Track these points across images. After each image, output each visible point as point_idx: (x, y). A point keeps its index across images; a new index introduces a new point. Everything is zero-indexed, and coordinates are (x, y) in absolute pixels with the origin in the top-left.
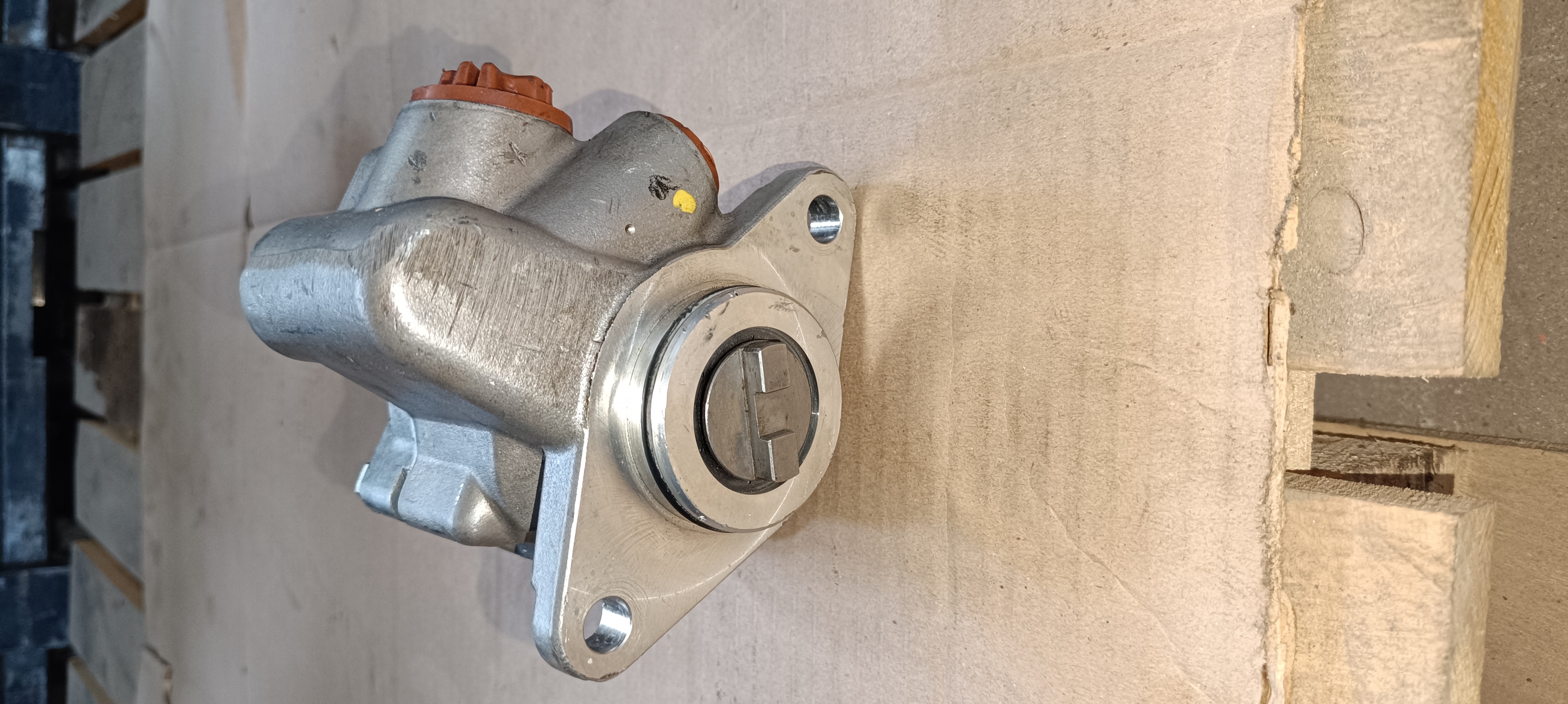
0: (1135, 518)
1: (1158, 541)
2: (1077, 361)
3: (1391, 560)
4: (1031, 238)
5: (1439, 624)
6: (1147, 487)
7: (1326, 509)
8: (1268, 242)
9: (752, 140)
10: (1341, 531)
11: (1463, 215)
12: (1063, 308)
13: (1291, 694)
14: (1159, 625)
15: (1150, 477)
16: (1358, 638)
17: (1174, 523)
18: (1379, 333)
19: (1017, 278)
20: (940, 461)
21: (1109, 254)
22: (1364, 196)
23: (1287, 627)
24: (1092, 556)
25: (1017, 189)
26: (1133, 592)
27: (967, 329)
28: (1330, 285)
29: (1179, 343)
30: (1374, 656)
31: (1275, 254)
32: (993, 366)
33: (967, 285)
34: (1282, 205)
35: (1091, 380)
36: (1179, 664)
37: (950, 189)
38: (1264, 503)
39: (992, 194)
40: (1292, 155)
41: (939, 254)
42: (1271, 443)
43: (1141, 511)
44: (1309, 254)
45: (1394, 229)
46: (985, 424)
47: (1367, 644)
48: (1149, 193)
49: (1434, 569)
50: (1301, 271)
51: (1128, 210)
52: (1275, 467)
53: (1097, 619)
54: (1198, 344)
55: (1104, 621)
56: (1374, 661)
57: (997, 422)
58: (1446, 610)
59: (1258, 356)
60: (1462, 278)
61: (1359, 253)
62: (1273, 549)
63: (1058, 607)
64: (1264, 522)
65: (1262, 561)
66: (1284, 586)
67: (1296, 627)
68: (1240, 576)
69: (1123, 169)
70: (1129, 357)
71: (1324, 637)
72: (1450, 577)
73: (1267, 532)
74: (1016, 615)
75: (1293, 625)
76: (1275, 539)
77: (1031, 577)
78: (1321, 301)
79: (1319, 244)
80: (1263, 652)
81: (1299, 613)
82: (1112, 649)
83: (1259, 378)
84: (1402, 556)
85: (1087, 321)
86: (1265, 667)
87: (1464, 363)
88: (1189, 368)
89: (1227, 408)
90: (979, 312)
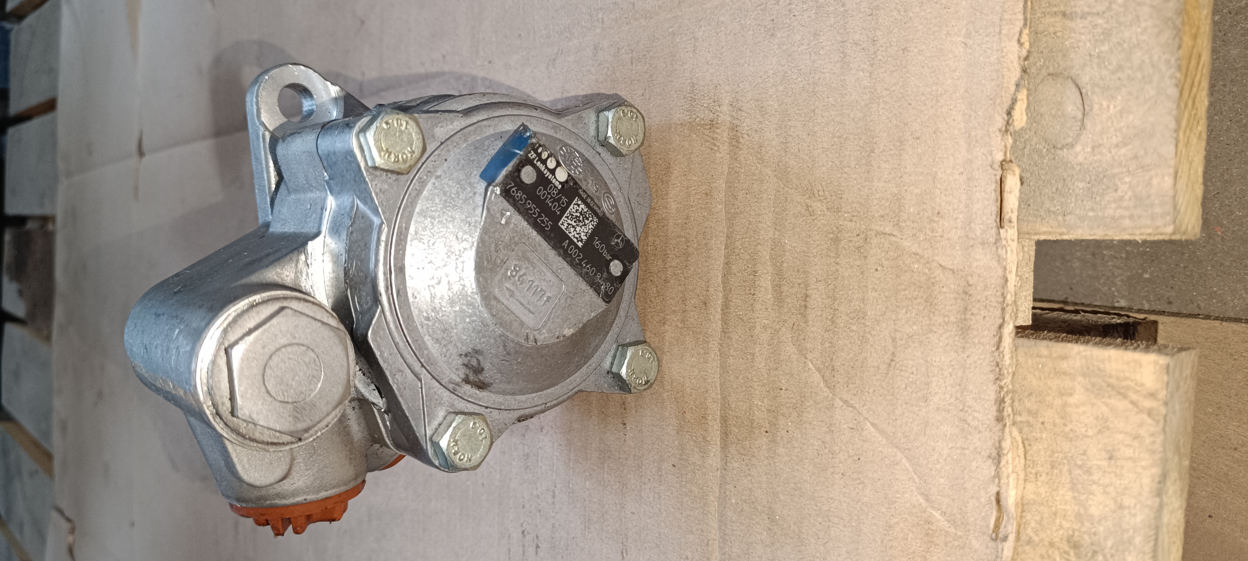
0: (883, 367)
1: (904, 386)
2: (833, 233)
3: (1110, 397)
4: (792, 130)
5: (1153, 452)
6: (894, 340)
7: (1051, 354)
8: (1000, 121)
9: (554, 60)
10: (1065, 373)
11: (1173, 92)
12: (820, 188)
13: (1021, 517)
14: (904, 460)
15: (896, 331)
16: (1080, 467)
17: (917, 370)
18: (1098, 199)
19: (780, 164)
20: (714, 325)
21: (860, 139)
22: (1084, 80)
23: (1017, 459)
24: (845, 402)
25: (781, 88)
26: (882, 432)
27: (738, 211)
28: (1054, 159)
29: (922, 213)
30: (1094, 482)
31: (1007, 131)
32: (759, 241)
33: (738, 173)
34: (1013, 88)
35: (845, 249)
36: (922, 494)
37: (723, 91)
38: (998, 348)
39: (760, 94)
40: (1020, 43)
41: (712, 147)
42: (1003, 296)
43: (888, 361)
44: (1035, 133)
45: (1112, 107)
46: (752, 291)
47: (1089, 472)
48: (895, 84)
49: (1148, 404)
50: (1028, 147)
51: (877, 100)
52: (1007, 317)
53: (849, 457)
54: (938, 213)
55: (856, 458)
56: (1094, 487)
57: (763, 289)
58: (1160, 439)
59: (992, 220)
60: (1172, 148)
61: (1081, 129)
62: (1005, 389)
63: (816, 447)
64: (998, 365)
65: (996, 400)
66: (1014, 423)
67: (1025, 459)
68: (976, 415)
69: (872, 65)
70: (878, 227)
71: (1049, 467)
72: (1163, 410)
73: (1000, 374)
74: (779, 455)
75: (1022, 456)
76: (1007, 381)
77: (792, 422)
78: (1046, 173)
79: (1045, 123)
80: (997, 480)
81: (1028, 448)
82: (863, 483)
83: (992, 240)
84: (1119, 393)
85: (841, 198)
86: (998, 494)
87: (1174, 221)
88: (930, 234)
89: (964, 267)
90: (748, 196)
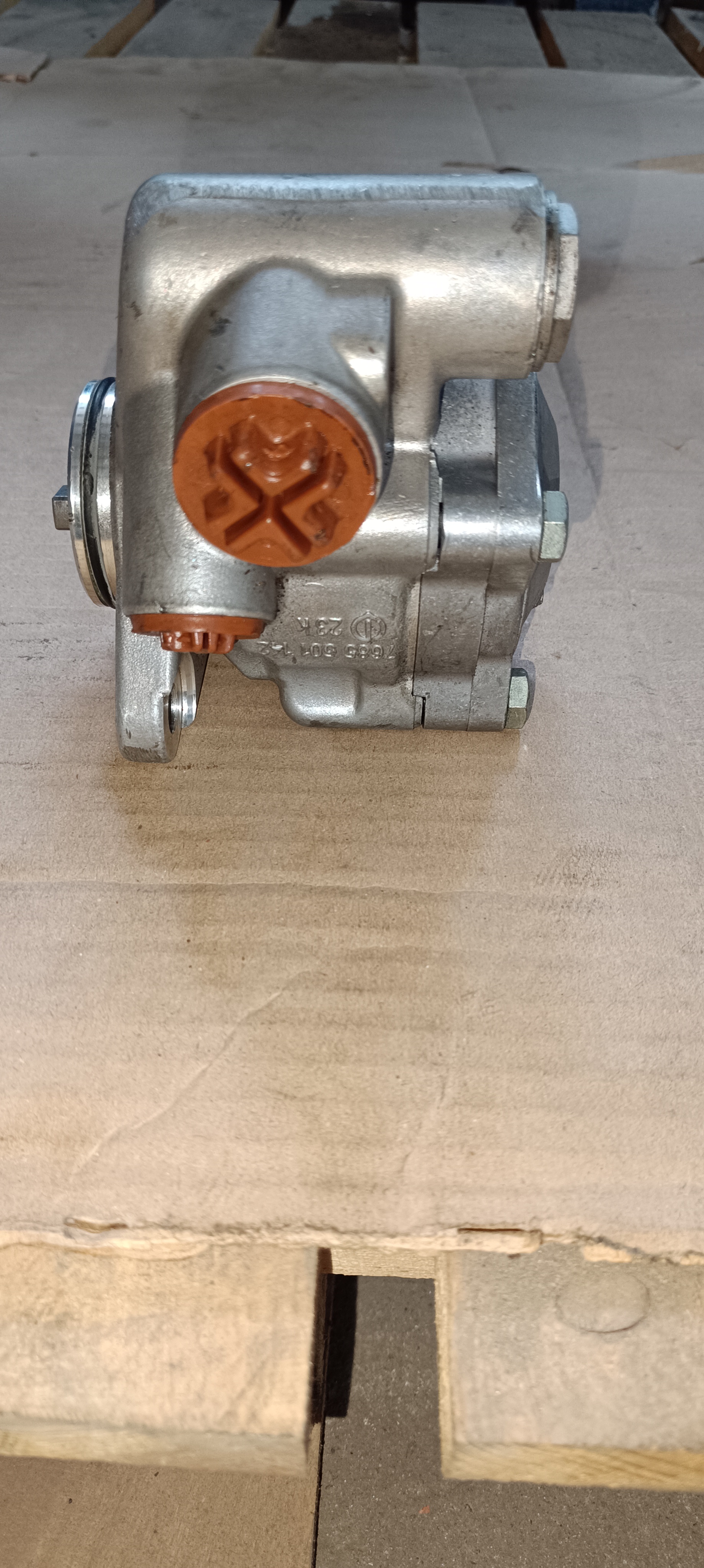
0: (276, 1085)
1: (254, 1110)
2: (441, 1023)
3: (249, 1364)
4: (567, 975)
5: (182, 1417)
6: (312, 1098)
7: (298, 1292)
8: (592, 1228)
9: (641, 684)
10: (276, 1310)
11: (633, 1442)
12: (496, 1008)
13: (95, 1255)
14: (160, 1111)
15: (323, 1100)
16: (159, 1328)
17: (275, 1127)
18: (496, 1350)
19: (524, 960)
20: (319, 877)
21: (560, 1058)
22: (643, 1333)
23: (168, 1250)
24: (231, 1038)
25: (618, 961)
26: (194, 1085)
27: (463, 907)
28: (544, 1296)
29: (471, 1133)
30: (141, 1345)
31: (579, 1237)
32: (426, 933)
33: (511, 908)
34: (632, 1244)
35: (422, 1038)
36: (119, 1133)
37: (611, 890)
38: (307, 1226)
39: (610, 935)
40: (688, 1254)
41: (542, 876)
42: (373, 1233)
43: (285, 1090)
44: (575, 1273)
45: (611, 1366)
46: (364, 924)
47: (153, 1339)
48: (629, 1101)
49: (243, 1411)
50: (556, 1264)
51: (609, 1079)
52: (347, 1237)
53: (162, 1043)
54: (472, 1154)
55: (161, 1051)
56: (135, 1346)
57: (366, 937)
58: (199, 1426)
59: (468, 1218)
60: (563, 1440)
61: (582, 1328)
62: (256, 1235)
63: (172, 1001)
64: (286, 1226)
65: (242, 1224)
66: (212, 1246)
67: (170, 1260)
68: (222, 1199)
69: (652, 1072)
70: (451, 1079)
71: (158, 1291)
72: (235, 1430)
73: (276, 1228)
74: (160, 956)
75: (172, 1256)
76: (267, 1237)
77: (202, 972)
78: (525, 1287)
79: (587, 1285)
80: (141, 1224)
81: (180, 1264)
82: (130, 1060)
83: (442, 1219)
84: (254, 1376)
85: (485, 1034)
86: (124, 1226)
87: (471, 1443)
88: (446, 1143)
89: (406, 1185)
90: (482, 920)
